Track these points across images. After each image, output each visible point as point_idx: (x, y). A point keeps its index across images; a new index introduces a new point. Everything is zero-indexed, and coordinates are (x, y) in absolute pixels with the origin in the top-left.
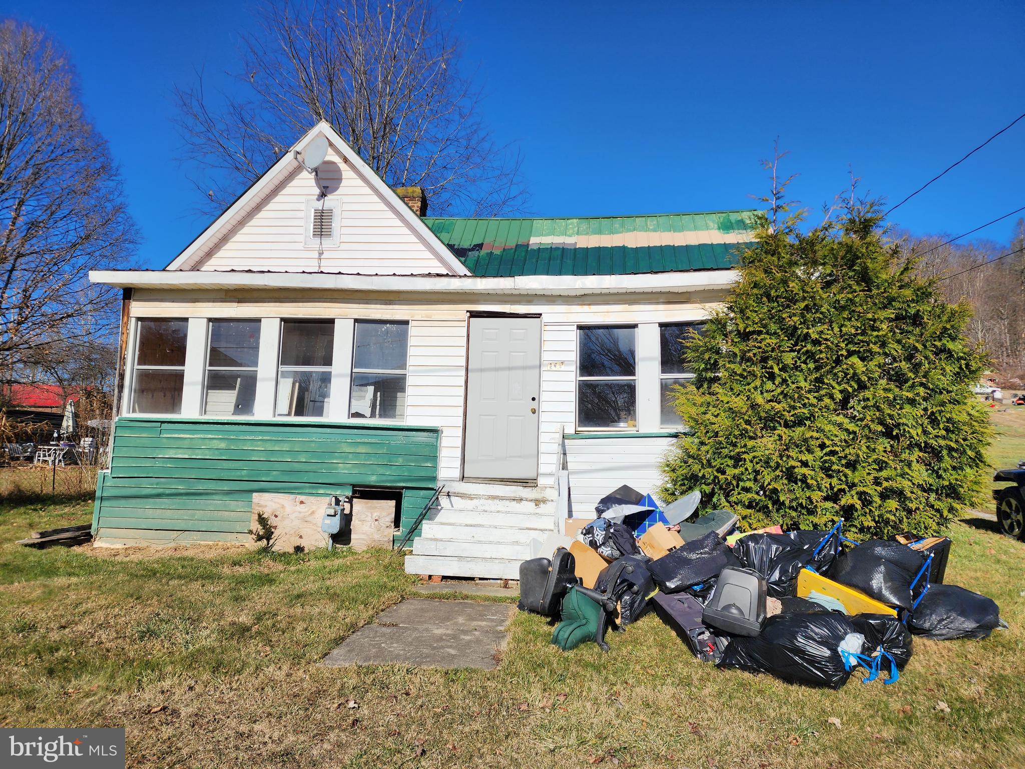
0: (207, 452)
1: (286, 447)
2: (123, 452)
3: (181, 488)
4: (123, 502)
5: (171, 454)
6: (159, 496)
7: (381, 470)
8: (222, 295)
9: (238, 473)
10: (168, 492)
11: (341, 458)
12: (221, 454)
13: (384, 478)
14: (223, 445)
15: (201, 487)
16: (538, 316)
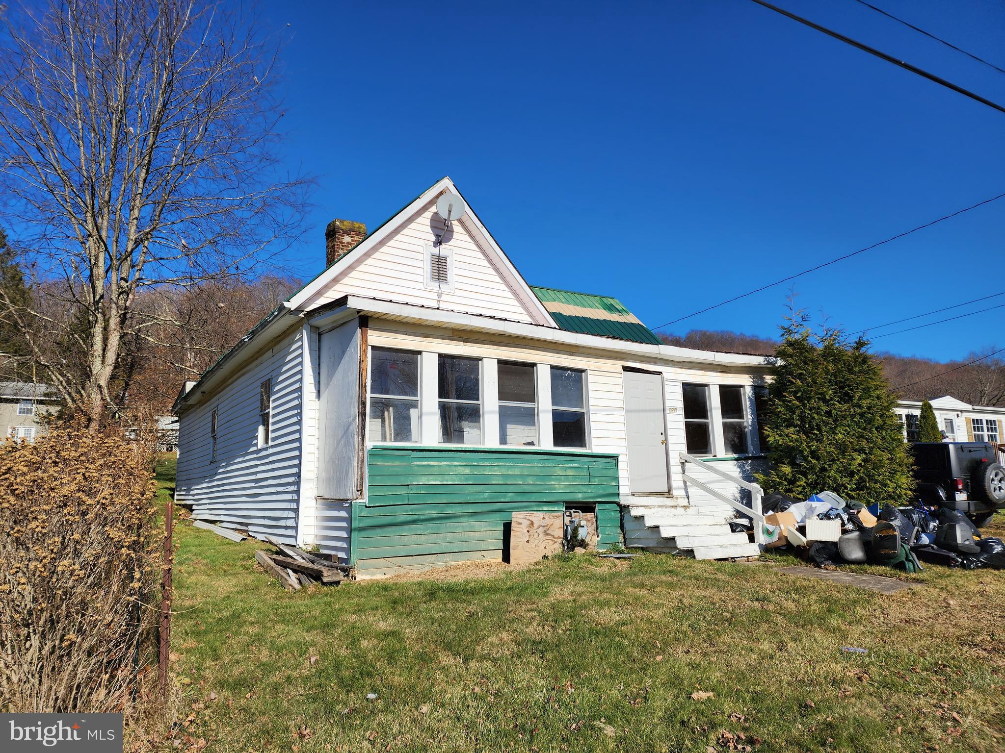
0: (454, 477)
1: (517, 471)
2: (379, 481)
3: (434, 513)
4: (378, 531)
5: (423, 481)
6: (414, 522)
7: (584, 489)
8: (449, 333)
9: (481, 496)
10: (422, 517)
11: (557, 480)
12: (467, 480)
13: (587, 495)
14: (467, 471)
15: (450, 511)
16: (660, 373)
